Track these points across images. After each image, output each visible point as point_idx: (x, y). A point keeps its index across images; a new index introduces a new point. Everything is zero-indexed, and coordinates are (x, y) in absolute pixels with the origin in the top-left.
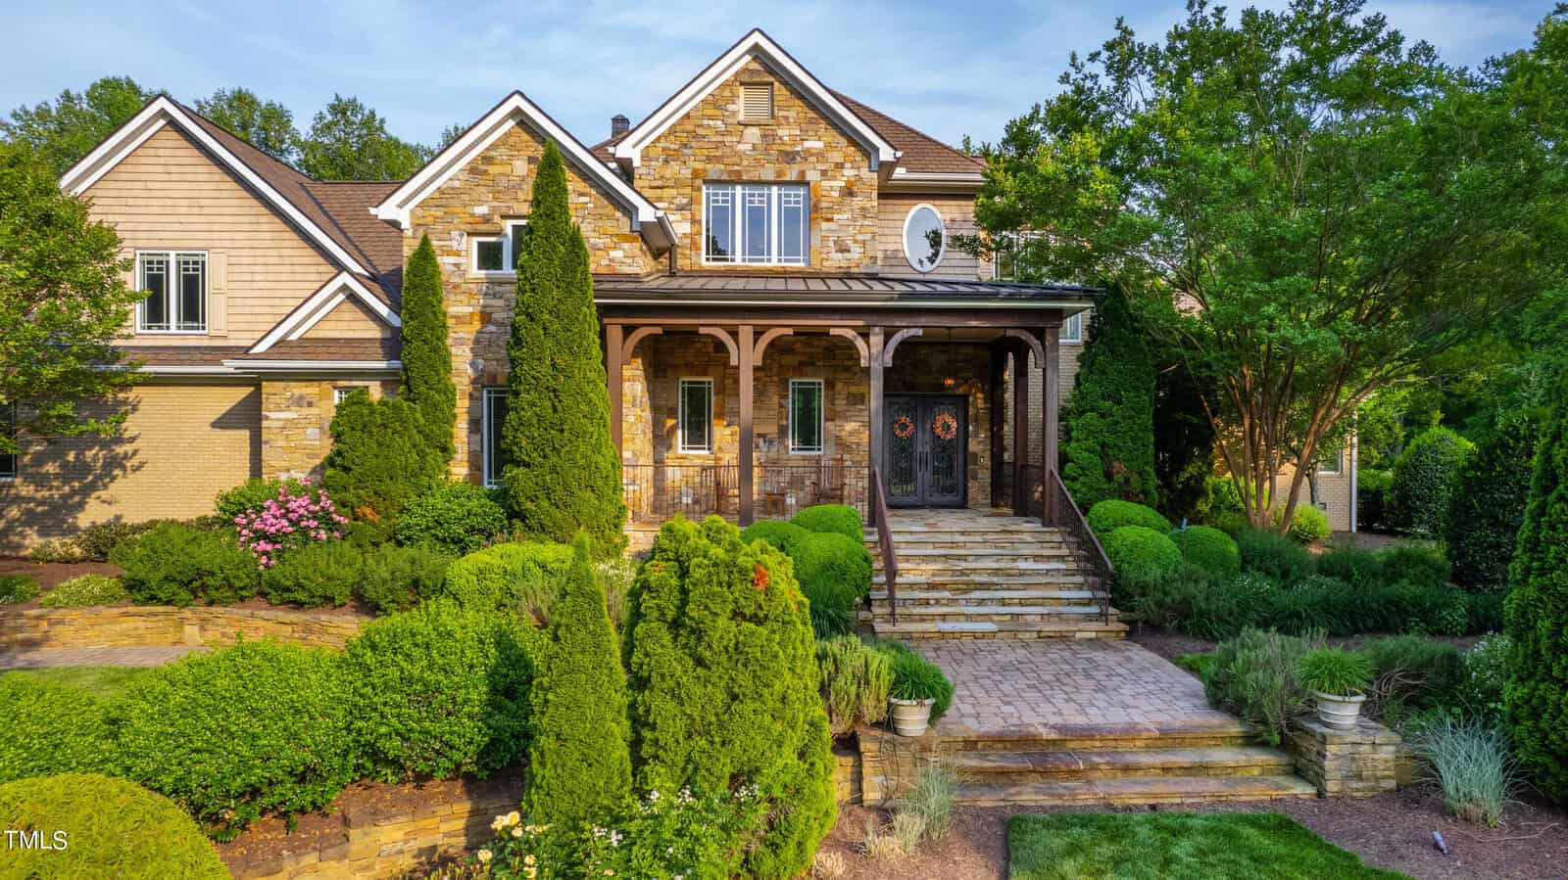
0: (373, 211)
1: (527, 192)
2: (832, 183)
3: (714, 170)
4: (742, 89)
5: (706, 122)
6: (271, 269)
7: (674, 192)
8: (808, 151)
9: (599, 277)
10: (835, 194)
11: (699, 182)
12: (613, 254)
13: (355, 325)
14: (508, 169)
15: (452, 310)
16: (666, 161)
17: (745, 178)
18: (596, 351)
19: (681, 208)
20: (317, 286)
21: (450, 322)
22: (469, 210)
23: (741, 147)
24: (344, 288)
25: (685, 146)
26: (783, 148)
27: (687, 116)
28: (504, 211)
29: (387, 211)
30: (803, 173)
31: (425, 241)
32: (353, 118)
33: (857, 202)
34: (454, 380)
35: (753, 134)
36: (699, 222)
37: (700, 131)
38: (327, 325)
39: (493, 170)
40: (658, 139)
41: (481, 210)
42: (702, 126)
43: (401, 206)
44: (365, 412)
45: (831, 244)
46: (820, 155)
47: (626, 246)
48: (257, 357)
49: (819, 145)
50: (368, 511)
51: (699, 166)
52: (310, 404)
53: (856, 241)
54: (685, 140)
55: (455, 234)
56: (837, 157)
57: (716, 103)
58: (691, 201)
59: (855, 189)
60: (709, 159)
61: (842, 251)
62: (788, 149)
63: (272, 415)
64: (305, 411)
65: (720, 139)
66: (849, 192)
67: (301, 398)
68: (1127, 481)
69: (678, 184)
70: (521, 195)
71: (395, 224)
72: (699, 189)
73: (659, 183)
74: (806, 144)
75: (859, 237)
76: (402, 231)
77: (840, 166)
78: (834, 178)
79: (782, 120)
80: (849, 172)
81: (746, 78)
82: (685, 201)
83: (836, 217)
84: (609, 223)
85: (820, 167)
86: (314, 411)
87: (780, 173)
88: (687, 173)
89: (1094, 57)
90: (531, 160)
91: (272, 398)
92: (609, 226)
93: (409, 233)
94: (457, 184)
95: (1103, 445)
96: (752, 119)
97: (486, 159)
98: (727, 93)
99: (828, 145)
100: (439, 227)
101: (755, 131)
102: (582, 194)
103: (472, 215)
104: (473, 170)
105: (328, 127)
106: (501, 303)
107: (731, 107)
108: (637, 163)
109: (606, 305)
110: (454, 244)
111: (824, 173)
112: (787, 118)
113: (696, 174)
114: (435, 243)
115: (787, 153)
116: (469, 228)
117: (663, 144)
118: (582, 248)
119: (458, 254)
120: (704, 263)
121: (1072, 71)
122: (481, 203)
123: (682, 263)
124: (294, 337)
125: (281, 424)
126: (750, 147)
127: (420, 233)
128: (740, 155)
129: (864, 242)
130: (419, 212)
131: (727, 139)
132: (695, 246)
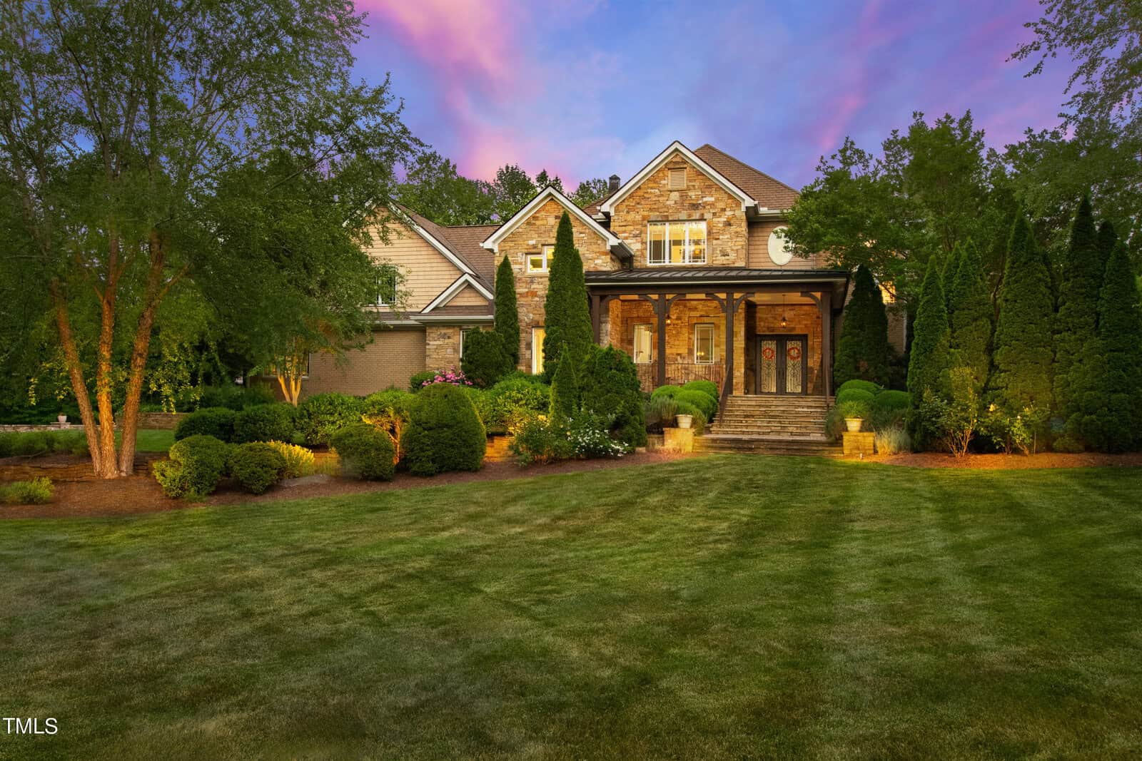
0: (481, 245)
1: (554, 233)
2: (719, 219)
3: (654, 215)
4: (669, 172)
5: (649, 191)
6: (427, 273)
7: (631, 228)
8: (706, 202)
9: (589, 273)
10: (721, 225)
11: (646, 222)
12: (597, 261)
13: (470, 299)
14: (545, 222)
15: (518, 291)
16: (628, 212)
17: (670, 219)
18: (586, 306)
19: (636, 236)
20: (453, 281)
21: (518, 296)
22: (526, 242)
23: (668, 203)
24: (466, 281)
25: (638, 204)
26: (691, 202)
27: (639, 188)
28: (544, 243)
29: (488, 244)
30: (703, 215)
31: (506, 258)
32: (433, 166)
33: (733, 228)
34: (520, 324)
35: (675, 196)
36: (646, 243)
37: (646, 195)
38: (458, 299)
39: (538, 223)
40: (623, 201)
41: (532, 242)
42: (647, 193)
43: (494, 242)
44: (480, 337)
45: (718, 252)
46: (712, 205)
47: (603, 257)
48: (425, 315)
49: (712, 199)
50: (480, 380)
51: (646, 213)
52: (449, 338)
53: (732, 250)
54: (638, 201)
55: (520, 254)
56: (721, 205)
57: (654, 179)
58: (641, 233)
59: (732, 222)
60: (651, 210)
61: (724, 256)
62: (694, 202)
63: (431, 343)
64: (447, 341)
65: (657, 199)
66: (728, 224)
67: (445, 334)
68: (867, 371)
69: (634, 223)
70: (552, 235)
71: (491, 251)
72: (646, 226)
73: (624, 224)
74: (705, 199)
75: (735, 248)
76: (494, 253)
77: (724, 210)
78: (720, 217)
79: (692, 188)
80: (729, 213)
81: (671, 166)
82: (638, 232)
83: (721, 237)
84: (595, 246)
85: (712, 211)
86: (451, 340)
87: (690, 215)
88: (639, 218)
89: (833, 157)
90: (557, 217)
91: (431, 335)
92: (594, 247)
93: (498, 254)
94: (520, 230)
95: (855, 353)
96: (675, 188)
97: (534, 218)
98: (661, 175)
99: (717, 200)
100: (512, 251)
101: (677, 194)
102: (581, 233)
103: (528, 245)
104: (528, 223)
105: (417, 173)
106: (541, 286)
107: (663, 182)
108: (612, 214)
109: (591, 287)
110: (519, 259)
111: (714, 214)
112: (694, 186)
113: (644, 218)
114: (510, 259)
115: (694, 205)
116: (526, 251)
117: (626, 203)
118: (579, 259)
119: (521, 264)
120: (649, 265)
121: (822, 165)
122: (532, 239)
123: (636, 264)
124: (442, 306)
125: (435, 347)
126: (673, 202)
127: (503, 255)
128: (668, 207)
129: (737, 250)
130: (502, 244)
131: (661, 199)
132: (643, 256)
